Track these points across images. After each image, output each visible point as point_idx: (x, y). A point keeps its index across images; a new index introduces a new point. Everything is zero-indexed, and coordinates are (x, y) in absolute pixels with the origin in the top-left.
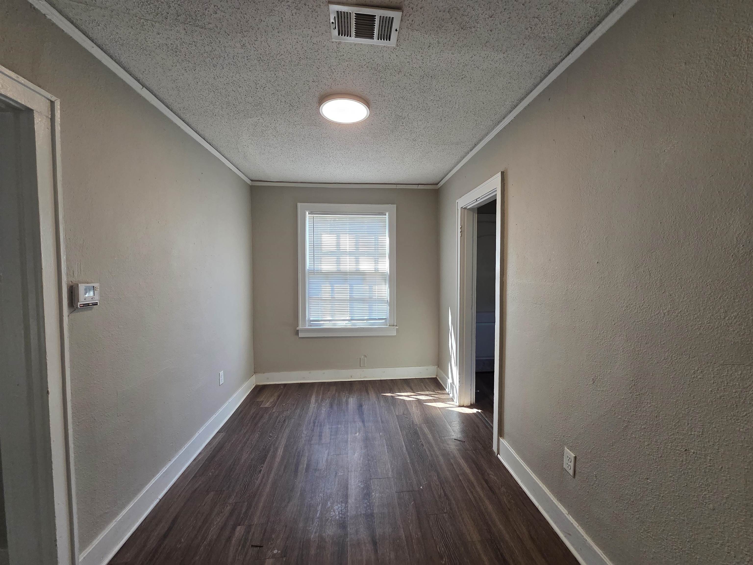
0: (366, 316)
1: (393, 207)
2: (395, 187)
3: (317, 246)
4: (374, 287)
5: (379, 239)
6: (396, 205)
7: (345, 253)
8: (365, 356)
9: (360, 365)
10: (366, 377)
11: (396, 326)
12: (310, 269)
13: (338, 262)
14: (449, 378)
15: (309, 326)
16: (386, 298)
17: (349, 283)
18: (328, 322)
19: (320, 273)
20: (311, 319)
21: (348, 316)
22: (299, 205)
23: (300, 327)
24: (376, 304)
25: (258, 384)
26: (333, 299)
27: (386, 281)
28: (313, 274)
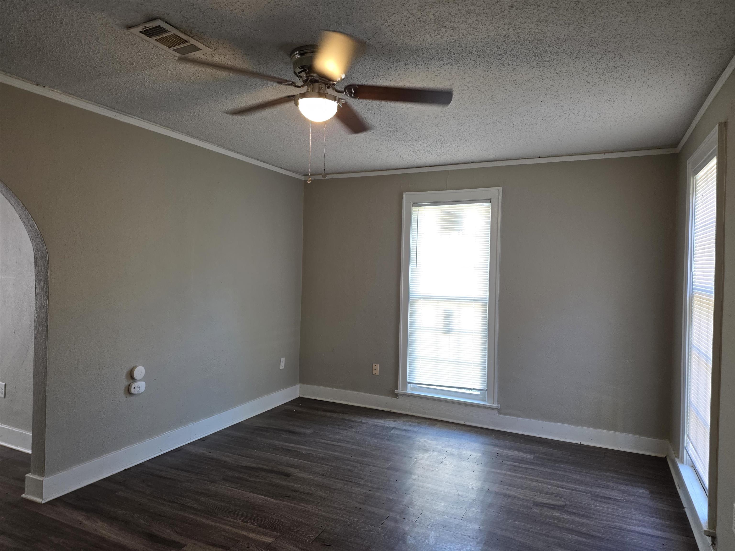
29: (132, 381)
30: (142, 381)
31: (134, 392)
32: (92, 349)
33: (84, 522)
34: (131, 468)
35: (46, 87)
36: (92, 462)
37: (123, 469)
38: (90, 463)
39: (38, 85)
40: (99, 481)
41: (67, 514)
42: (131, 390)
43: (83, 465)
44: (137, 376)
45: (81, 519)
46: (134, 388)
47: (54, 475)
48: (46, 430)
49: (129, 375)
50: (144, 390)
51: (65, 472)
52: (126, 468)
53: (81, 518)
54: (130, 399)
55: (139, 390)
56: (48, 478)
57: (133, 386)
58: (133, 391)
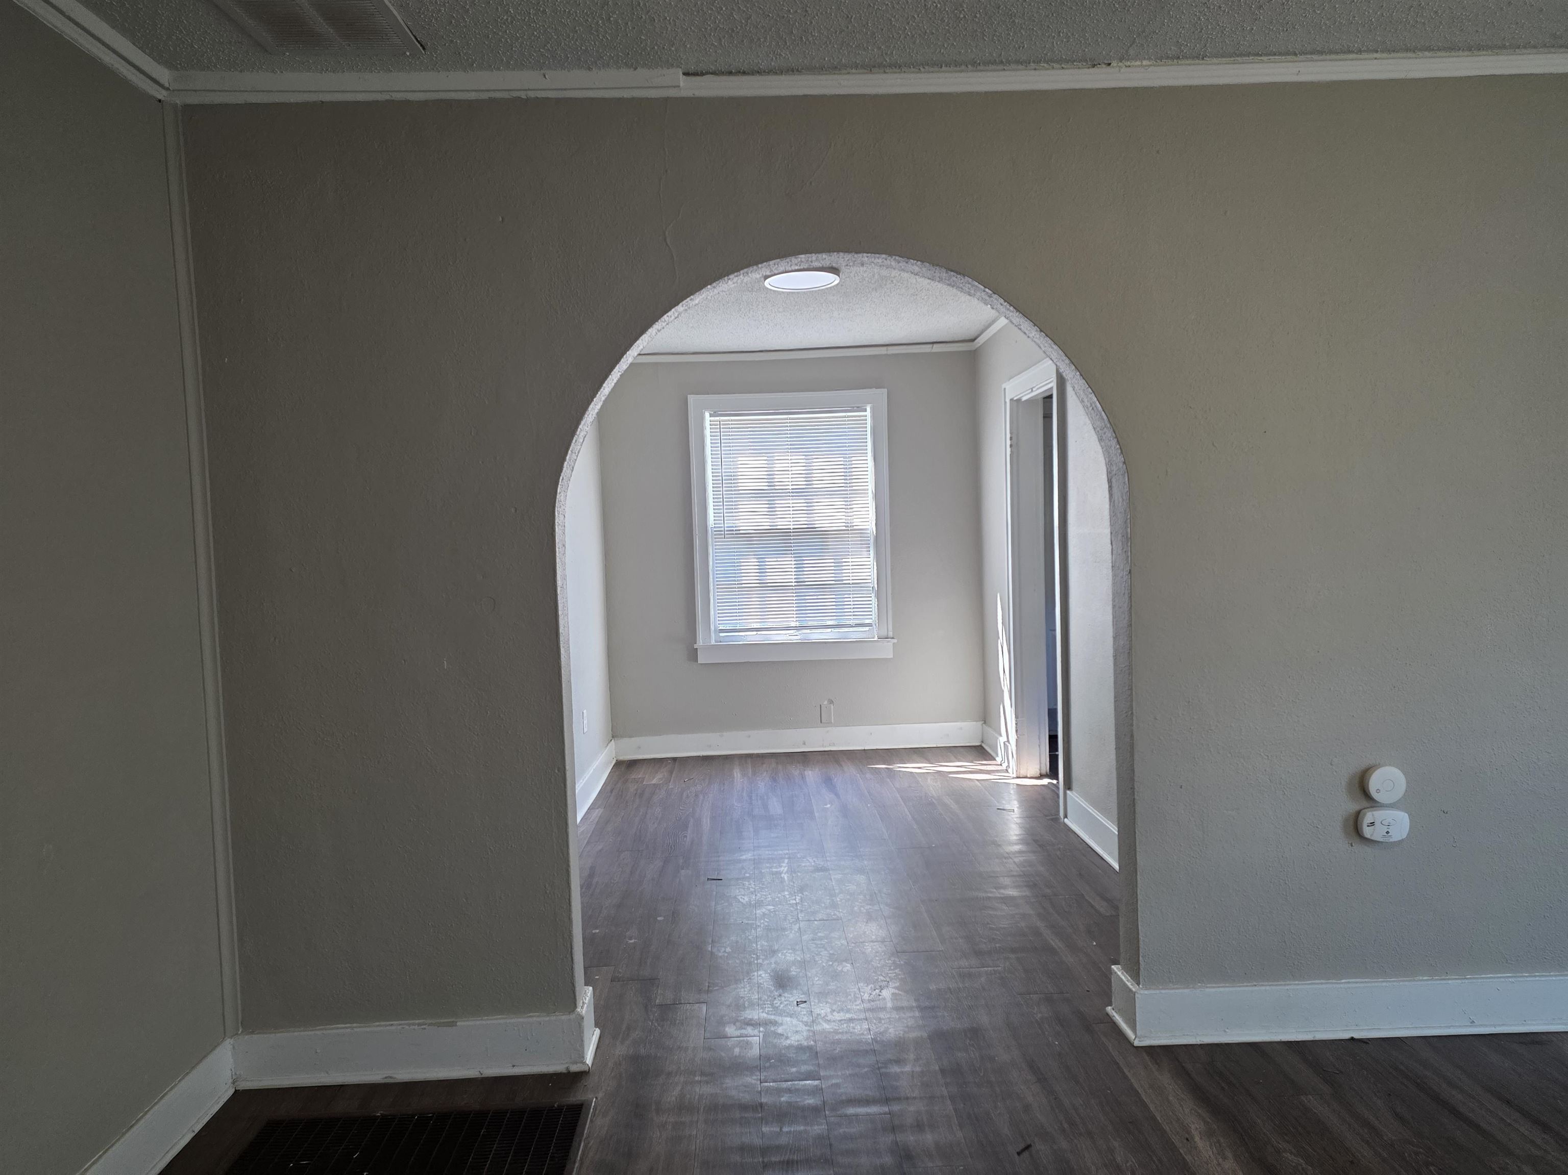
0: (831, 620)
1: (882, 394)
2: (885, 353)
3: (728, 481)
4: (844, 560)
5: (854, 462)
6: (886, 390)
7: (785, 493)
8: (831, 702)
9: (822, 721)
10: (834, 745)
11: (893, 638)
12: (715, 527)
13: (772, 511)
14: (1001, 735)
15: (716, 642)
16: (870, 581)
17: (794, 554)
18: (755, 633)
19: (736, 534)
20: (720, 628)
21: (795, 619)
22: (691, 398)
23: (700, 642)
24: (850, 594)
25: (621, 758)
26: (763, 586)
27: (869, 547)
28: (721, 538)
29: (1365, 804)
30: (1398, 808)
31: (1372, 835)
32: (1245, 704)
33: (1197, 1139)
34: (1368, 1039)
35: (1114, 64)
36: (1256, 988)
37: (1346, 1036)
38: (1250, 988)
39: (1094, 66)
40: (1276, 1042)
41: (1171, 1098)
42: (1362, 828)
43: (1231, 989)
44: (1378, 791)
45: (1193, 1127)
46: (1372, 824)
47: (1162, 989)
48: (1139, 879)
49: (1357, 786)
50: (1404, 837)
51: (1186, 991)
52: (1356, 1036)
53: (1196, 1127)
54: (1360, 849)
55: (1388, 832)
56: (1146, 992)
57: (1369, 817)
58: (1367, 832)
